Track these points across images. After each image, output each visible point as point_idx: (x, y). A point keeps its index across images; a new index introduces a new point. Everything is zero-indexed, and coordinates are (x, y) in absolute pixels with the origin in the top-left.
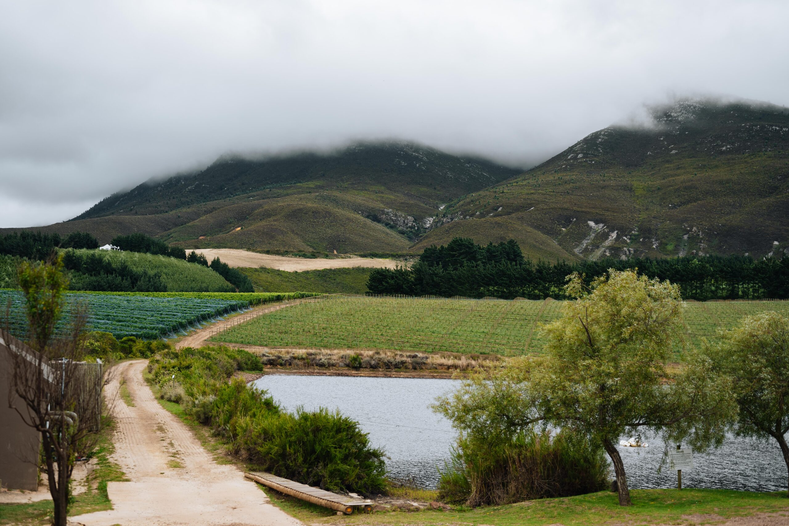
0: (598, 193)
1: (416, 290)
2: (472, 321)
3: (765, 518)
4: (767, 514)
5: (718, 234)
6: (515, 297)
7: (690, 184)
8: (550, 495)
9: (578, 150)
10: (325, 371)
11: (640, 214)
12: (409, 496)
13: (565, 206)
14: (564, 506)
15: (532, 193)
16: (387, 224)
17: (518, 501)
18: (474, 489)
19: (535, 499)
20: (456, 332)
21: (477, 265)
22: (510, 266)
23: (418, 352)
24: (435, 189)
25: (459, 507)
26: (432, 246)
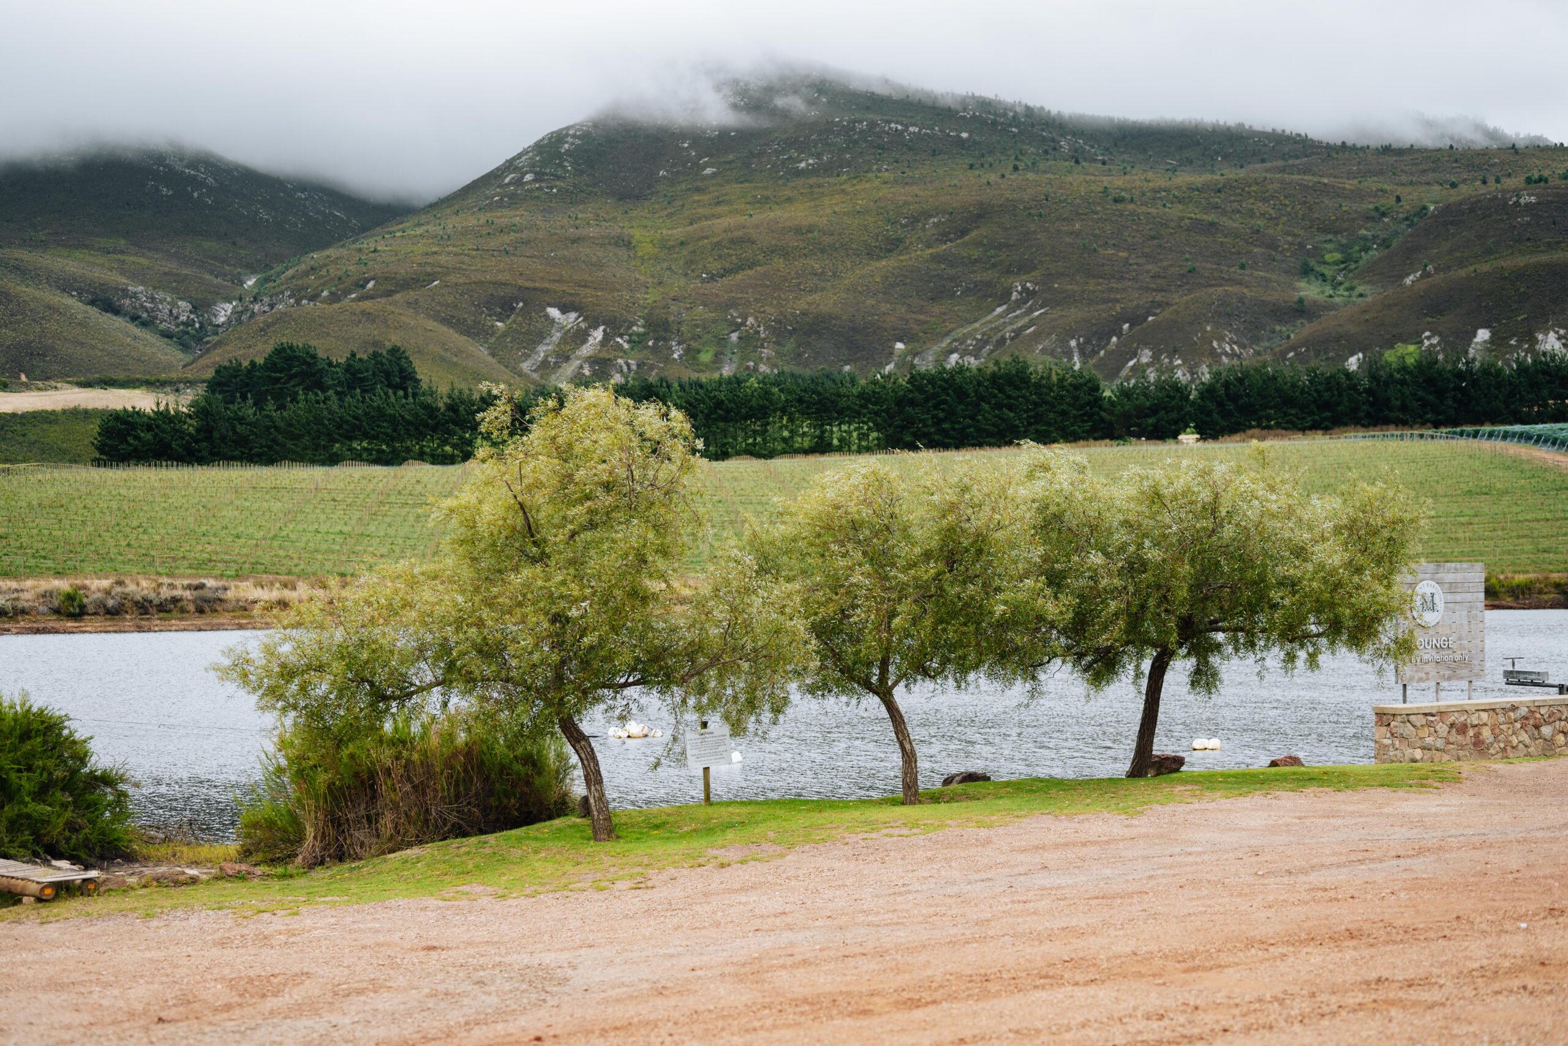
0: (566, 253)
1: (199, 451)
2: (318, 511)
3: (857, 843)
4: (861, 836)
5: (794, 329)
6: (405, 459)
7: (740, 233)
8: (460, 832)
9: (523, 167)
10: (6, 626)
11: (647, 293)
12: (181, 857)
13: (501, 277)
14: (488, 851)
15: (435, 253)
16: (134, 318)
17: (400, 849)
18: (310, 832)
19: (433, 841)
20: (284, 533)
21: (327, 399)
22: (393, 399)
23: (206, 577)
24: (234, 244)
25: (280, 870)
26: (230, 361)
